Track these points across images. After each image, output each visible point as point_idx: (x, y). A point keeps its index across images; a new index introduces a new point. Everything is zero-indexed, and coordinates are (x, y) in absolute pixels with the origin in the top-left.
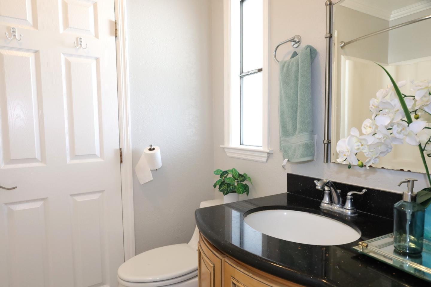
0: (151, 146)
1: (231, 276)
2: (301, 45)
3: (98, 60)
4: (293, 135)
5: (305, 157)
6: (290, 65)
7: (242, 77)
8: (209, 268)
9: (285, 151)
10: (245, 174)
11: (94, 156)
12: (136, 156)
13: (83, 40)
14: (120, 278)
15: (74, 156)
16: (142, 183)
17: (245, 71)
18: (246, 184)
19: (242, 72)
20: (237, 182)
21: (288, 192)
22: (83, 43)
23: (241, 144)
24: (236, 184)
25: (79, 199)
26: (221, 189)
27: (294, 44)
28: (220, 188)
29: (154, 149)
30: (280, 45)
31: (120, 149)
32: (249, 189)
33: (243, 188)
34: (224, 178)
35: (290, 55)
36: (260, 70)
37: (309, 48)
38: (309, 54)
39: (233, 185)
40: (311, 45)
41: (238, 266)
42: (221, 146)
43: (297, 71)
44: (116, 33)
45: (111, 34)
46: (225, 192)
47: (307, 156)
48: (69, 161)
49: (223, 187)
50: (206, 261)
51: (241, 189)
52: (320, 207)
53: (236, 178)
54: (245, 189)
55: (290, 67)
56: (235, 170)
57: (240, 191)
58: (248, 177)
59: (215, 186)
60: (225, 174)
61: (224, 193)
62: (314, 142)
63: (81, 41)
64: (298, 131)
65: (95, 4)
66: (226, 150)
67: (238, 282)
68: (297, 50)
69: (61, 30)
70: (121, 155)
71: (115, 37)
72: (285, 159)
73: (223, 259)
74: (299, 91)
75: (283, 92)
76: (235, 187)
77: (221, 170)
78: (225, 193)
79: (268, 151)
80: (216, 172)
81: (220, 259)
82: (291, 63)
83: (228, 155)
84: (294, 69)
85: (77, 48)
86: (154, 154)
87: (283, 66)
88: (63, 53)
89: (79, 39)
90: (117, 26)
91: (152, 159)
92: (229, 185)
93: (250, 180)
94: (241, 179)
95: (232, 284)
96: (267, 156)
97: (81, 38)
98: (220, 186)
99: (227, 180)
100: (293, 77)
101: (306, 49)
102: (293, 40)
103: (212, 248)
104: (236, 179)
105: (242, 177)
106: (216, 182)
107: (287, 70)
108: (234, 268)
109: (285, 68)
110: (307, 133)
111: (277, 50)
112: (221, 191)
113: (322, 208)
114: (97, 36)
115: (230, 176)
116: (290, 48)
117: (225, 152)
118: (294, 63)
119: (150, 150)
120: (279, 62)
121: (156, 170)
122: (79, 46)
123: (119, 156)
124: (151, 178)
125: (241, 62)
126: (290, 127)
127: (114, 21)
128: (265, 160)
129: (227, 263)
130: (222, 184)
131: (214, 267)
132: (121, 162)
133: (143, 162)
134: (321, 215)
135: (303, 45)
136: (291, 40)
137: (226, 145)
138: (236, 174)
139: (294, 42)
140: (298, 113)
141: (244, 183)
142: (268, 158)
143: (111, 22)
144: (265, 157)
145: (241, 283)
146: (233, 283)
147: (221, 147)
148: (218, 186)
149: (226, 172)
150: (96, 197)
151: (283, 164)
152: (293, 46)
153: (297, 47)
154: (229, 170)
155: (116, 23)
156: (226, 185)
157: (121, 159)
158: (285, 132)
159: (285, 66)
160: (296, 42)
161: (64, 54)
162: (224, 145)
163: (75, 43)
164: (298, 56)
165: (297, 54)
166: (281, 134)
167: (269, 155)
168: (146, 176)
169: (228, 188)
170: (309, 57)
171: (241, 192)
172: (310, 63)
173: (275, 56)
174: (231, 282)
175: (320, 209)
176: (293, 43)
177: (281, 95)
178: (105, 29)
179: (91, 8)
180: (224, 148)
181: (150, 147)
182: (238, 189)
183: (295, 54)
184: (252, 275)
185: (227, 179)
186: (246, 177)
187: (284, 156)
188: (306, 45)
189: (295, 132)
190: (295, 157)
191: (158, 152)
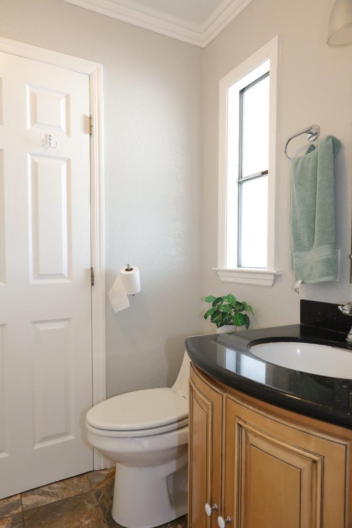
0: (128, 265)
1: (236, 416)
2: (319, 137)
3: (68, 161)
4: (309, 250)
5: (326, 276)
6: (306, 161)
7: (241, 184)
8: (204, 408)
9: (298, 271)
10: (244, 302)
11: (61, 275)
12: (110, 278)
13: (52, 138)
14: (89, 424)
15: (38, 275)
16: (116, 311)
17: (245, 175)
18: (245, 315)
19: (240, 177)
20: (234, 311)
21: (301, 322)
22: (52, 142)
23: (239, 266)
24: (233, 314)
25: (42, 327)
26: (214, 320)
27: (310, 137)
28: (212, 319)
29: (131, 269)
30: (292, 138)
31: (92, 269)
32: (249, 321)
33: (243, 320)
34: (217, 306)
35: (306, 150)
36: (265, 173)
37: (331, 139)
38: (332, 146)
39: (230, 315)
40: (333, 135)
41: (245, 403)
42: (213, 268)
43: (315, 168)
44: (91, 130)
45: (85, 131)
46: (219, 323)
47: (328, 274)
48: (32, 281)
49: (217, 317)
50: (201, 399)
51: (239, 320)
52: (346, 339)
53: (234, 306)
54: (245, 320)
55: (305, 164)
56: (232, 296)
57: (238, 322)
58: (248, 305)
59: (206, 317)
60: (219, 302)
61: (217, 326)
62: (337, 258)
63: (50, 139)
64: (316, 243)
65: (68, 96)
66: (219, 273)
67: (245, 422)
68: (314, 143)
69: (28, 127)
70: (92, 276)
71: (89, 135)
72: (298, 280)
73: (225, 395)
74: (317, 193)
75: (295, 195)
76: (232, 318)
77: (213, 297)
78: (219, 325)
79: (275, 272)
80: (208, 300)
81: (221, 395)
82: (307, 159)
83: (222, 279)
84: (311, 166)
85: (46, 146)
86: (132, 275)
87: (297, 163)
88: (29, 153)
89: (48, 137)
90: (92, 122)
91: (129, 281)
92: (224, 314)
93: (251, 309)
94: (238, 308)
95: (236, 426)
96: (273, 278)
97: (50, 136)
98: (213, 316)
99: (222, 308)
100: (309, 175)
101: (328, 140)
102: (308, 131)
103: (209, 382)
104: (233, 308)
105: (241, 306)
106: (208, 311)
107: (302, 169)
108: (239, 405)
109: (299, 166)
110: (329, 246)
111: (288, 144)
112: (214, 322)
113: (349, 341)
114: (68, 133)
115: (225, 303)
116: (305, 141)
117: (218, 276)
118: (311, 158)
119: (127, 270)
120: (290, 159)
121: (134, 295)
122: (48, 144)
123: (90, 277)
124: (128, 305)
125: (239, 165)
126: (305, 240)
127: (89, 115)
128: (271, 284)
129: (230, 400)
130: (216, 313)
131: (212, 405)
132: (93, 284)
133: (118, 286)
134: (349, 349)
135: (323, 135)
136: (307, 131)
137: (220, 267)
138: (233, 302)
139: (310, 133)
140: (316, 221)
141: (244, 313)
142: (275, 281)
143: (85, 117)
144: (271, 280)
145: (249, 425)
146: (238, 424)
147: (213, 270)
148: (210, 317)
149: (220, 299)
150: (61, 325)
151: (295, 287)
152: (309, 139)
153: (314, 140)
154: (224, 297)
155: (91, 118)
156: (221, 315)
157: (93, 280)
158: (299, 245)
159: (299, 163)
160: (313, 135)
161: (31, 154)
162: (217, 267)
163: (43, 141)
164: (316, 149)
165: (315, 148)
166: (292, 248)
167: (277, 277)
168: (121, 303)
169: (223, 318)
170: (331, 150)
171: (240, 324)
172: (333, 158)
173: (286, 152)
174: (236, 422)
175: (346, 342)
176: (310, 135)
177: (293, 200)
178: (78, 125)
179: (63, 102)
180: (217, 271)
181: (127, 268)
182: (236, 320)
183: (313, 148)
184: (264, 413)
185: (222, 306)
186: (245, 306)
187: (296, 277)
188: (327, 135)
189: (312, 246)
190: (312, 277)
191: (136, 273)
